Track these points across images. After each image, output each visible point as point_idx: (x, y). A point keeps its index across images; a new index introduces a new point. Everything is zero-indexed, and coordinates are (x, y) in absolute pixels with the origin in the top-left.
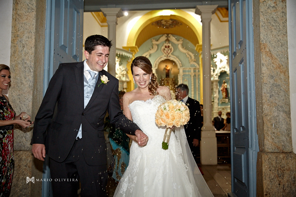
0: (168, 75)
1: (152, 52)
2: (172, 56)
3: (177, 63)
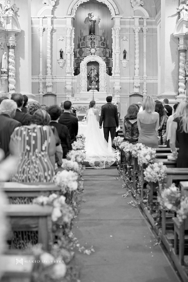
0: (92, 31)
3: (110, 7)
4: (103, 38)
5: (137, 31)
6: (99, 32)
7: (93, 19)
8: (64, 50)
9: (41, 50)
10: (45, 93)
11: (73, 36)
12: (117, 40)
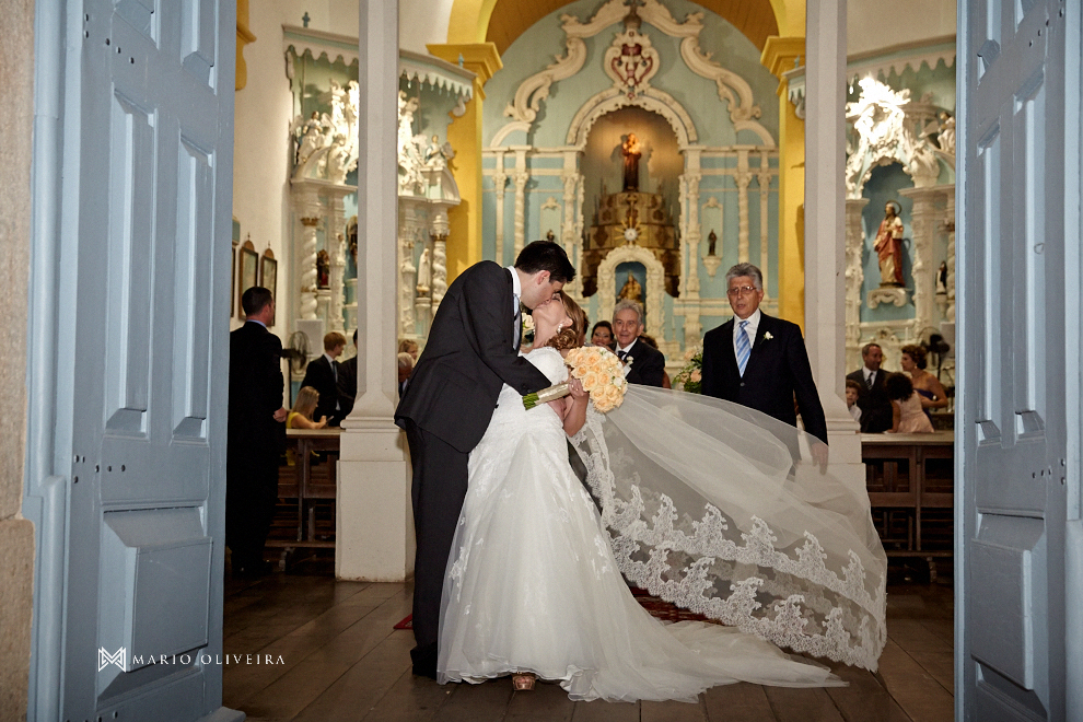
0: (631, 180)
1: (561, 71)
2: (652, 92)
3: (676, 123)
4: (659, 200)
5: (744, 181)
6: (649, 184)
7: (634, 150)
9: (500, 231)
11: (581, 198)
12: (693, 207)
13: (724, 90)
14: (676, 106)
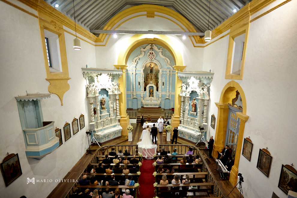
0: (151, 71)
1: (140, 57)
2: (155, 60)
3: (158, 65)
4: (155, 74)
5: (168, 75)
6: (154, 72)
7: (152, 67)
8: (140, 82)
9: (131, 81)
10: (133, 98)
11: (144, 76)
12: (161, 78)
13: (165, 60)
14: (158, 62)
